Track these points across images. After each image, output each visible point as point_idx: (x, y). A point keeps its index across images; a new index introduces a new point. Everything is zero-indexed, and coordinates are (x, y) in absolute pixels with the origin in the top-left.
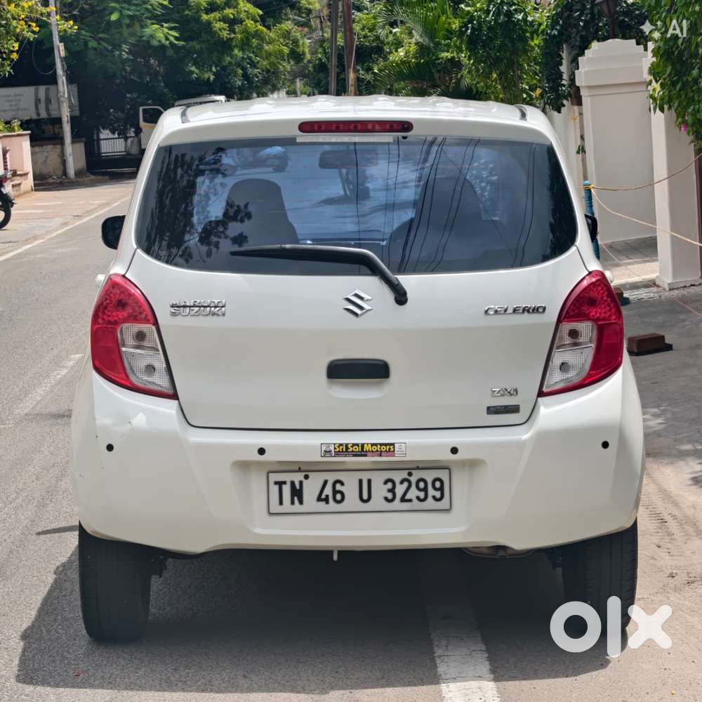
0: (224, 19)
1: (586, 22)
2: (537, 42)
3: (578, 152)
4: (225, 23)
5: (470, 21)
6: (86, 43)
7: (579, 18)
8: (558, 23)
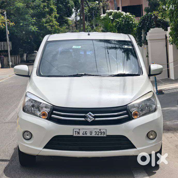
0: (50, 25)
1: (149, 24)
2: (135, 29)
3: (146, 57)
4: (50, 26)
5: (118, 23)
6: (14, 31)
7: (147, 23)
8: (141, 24)
